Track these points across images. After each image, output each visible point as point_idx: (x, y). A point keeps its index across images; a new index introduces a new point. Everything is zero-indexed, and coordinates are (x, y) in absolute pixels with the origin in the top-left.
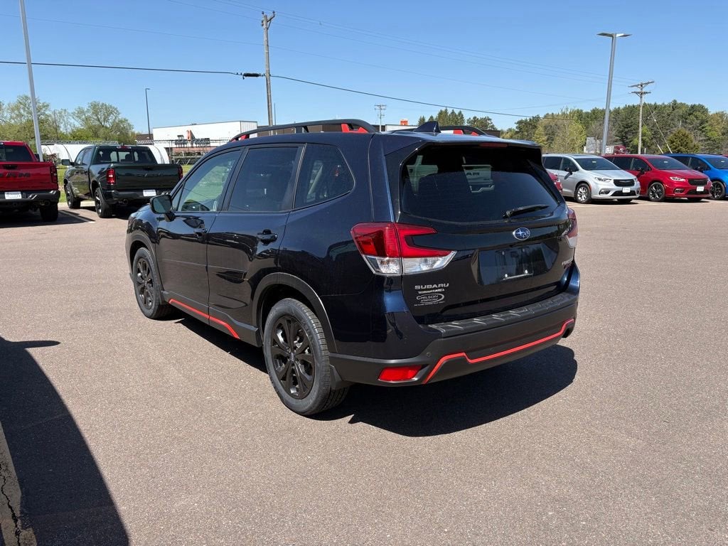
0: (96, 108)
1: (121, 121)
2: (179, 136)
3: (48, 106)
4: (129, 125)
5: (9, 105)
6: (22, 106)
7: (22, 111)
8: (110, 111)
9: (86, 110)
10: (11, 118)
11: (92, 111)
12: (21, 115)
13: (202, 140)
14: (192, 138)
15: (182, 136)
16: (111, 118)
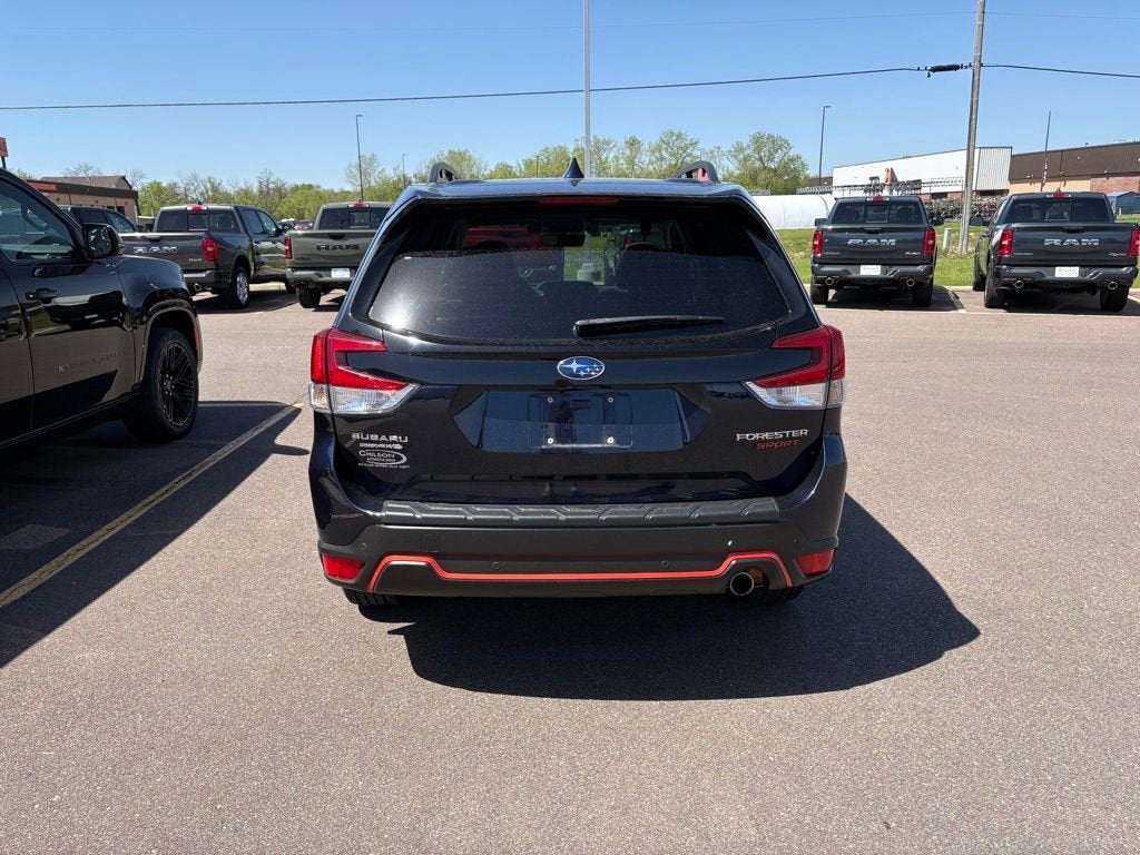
0: (758, 142)
1: (792, 160)
2: (872, 179)
3: (696, 143)
4: (803, 165)
5: (649, 145)
6: (664, 146)
7: (664, 152)
8: (777, 144)
9: (745, 146)
10: (651, 163)
11: (752, 147)
12: (662, 159)
13: (909, 183)
14: (893, 181)
15: (877, 178)
16: (778, 156)
